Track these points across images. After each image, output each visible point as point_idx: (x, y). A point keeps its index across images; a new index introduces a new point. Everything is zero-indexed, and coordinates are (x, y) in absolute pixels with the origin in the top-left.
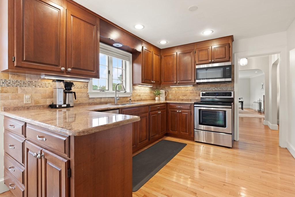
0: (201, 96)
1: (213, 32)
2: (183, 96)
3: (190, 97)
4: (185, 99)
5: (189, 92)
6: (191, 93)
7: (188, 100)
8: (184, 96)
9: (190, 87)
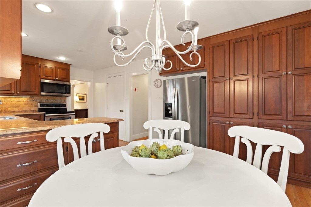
0: (39, 107)
1: (66, 59)
2: (14, 107)
3: (24, 108)
4: (17, 110)
5: (22, 103)
6: (24, 104)
7: (22, 111)
8: (16, 107)
9: (24, 98)
